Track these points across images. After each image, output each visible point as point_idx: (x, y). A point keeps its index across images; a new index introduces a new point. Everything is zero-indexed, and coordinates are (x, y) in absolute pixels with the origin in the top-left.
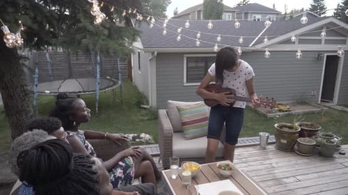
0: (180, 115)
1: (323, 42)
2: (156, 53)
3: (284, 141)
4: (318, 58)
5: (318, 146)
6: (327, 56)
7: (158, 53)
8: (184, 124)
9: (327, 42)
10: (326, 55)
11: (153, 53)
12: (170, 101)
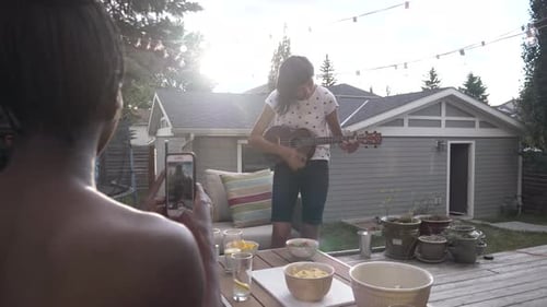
0: (226, 188)
1: (443, 123)
2: (192, 136)
3: (398, 242)
4: (438, 148)
5: (451, 245)
6: (452, 145)
7: (195, 138)
8: (232, 202)
9: (449, 124)
10: (449, 142)
11: (188, 136)
12: (209, 170)
